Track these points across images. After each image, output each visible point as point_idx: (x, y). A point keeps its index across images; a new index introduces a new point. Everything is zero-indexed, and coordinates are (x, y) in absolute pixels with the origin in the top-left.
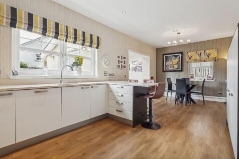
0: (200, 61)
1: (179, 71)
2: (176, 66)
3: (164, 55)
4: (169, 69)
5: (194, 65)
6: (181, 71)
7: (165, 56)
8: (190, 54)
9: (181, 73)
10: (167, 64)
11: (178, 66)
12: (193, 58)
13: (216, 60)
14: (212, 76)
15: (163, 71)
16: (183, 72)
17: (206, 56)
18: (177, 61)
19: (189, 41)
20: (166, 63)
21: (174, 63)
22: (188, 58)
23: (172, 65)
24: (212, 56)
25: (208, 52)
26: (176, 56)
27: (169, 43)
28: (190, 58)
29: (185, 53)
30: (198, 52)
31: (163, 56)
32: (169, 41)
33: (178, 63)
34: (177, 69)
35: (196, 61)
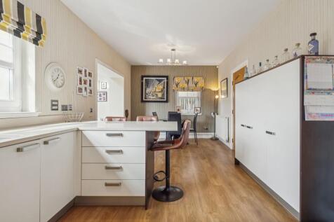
0: (188, 90)
1: (164, 102)
2: (160, 95)
3: (143, 77)
4: (151, 98)
5: (181, 94)
6: (167, 101)
7: (144, 78)
8: (177, 80)
9: (166, 104)
10: (148, 90)
11: (163, 95)
12: (181, 85)
13: (203, 90)
14: (199, 109)
15: (142, 101)
16: (168, 104)
17: (194, 85)
18: (161, 87)
19: (185, 62)
20: (146, 89)
21: (157, 90)
22: (175, 85)
23: (155, 93)
24: (199, 85)
25: (196, 79)
26: (160, 81)
27: (161, 60)
28: (177, 85)
29: (171, 78)
30: (186, 79)
31: (142, 79)
32: (161, 58)
33: (162, 91)
34: (162, 98)
35: (183, 89)
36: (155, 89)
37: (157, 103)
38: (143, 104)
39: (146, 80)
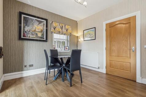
1: (44, 41)
2: (40, 35)
3: (21, 14)
4: (31, 36)
6: (46, 41)
7: (23, 16)
10: (27, 29)
11: (43, 35)
12: (57, 29)
13: (71, 35)
15: (20, 38)
16: (48, 43)
17: (66, 30)
18: (41, 28)
20: (24, 27)
21: (37, 30)
24: (69, 31)
25: (67, 27)
26: (40, 22)
28: (54, 29)
29: (50, 22)
30: (61, 25)
31: (21, 16)
33: (42, 31)
34: (42, 38)
35: (59, 33)
37: (38, 42)
38: (20, 41)
39: (24, 18)
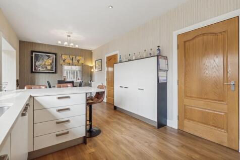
0: (73, 65)
1: (53, 73)
2: (49, 68)
3: (32, 52)
4: (41, 69)
5: (66, 67)
6: (56, 72)
7: (34, 53)
8: (64, 57)
10: (37, 63)
11: (52, 68)
12: (67, 61)
13: (83, 65)
14: (80, 78)
15: (32, 72)
16: (57, 74)
17: (77, 61)
18: (50, 61)
19: (77, 46)
20: (35, 62)
22: (62, 61)
23: (45, 66)
24: (81, 62)
25: (78, 58)
26: (49, 57)
27: (59, 42)
28: (64, 61)
29: (59, 55)
30: (71, 57)
31: (32, 54)
33: (51, 64)
34: (51, 70)
35: (69, 64)
36: (45, 63)
37: (48, 74)
38: (32, 74)
39: (35, 54)
